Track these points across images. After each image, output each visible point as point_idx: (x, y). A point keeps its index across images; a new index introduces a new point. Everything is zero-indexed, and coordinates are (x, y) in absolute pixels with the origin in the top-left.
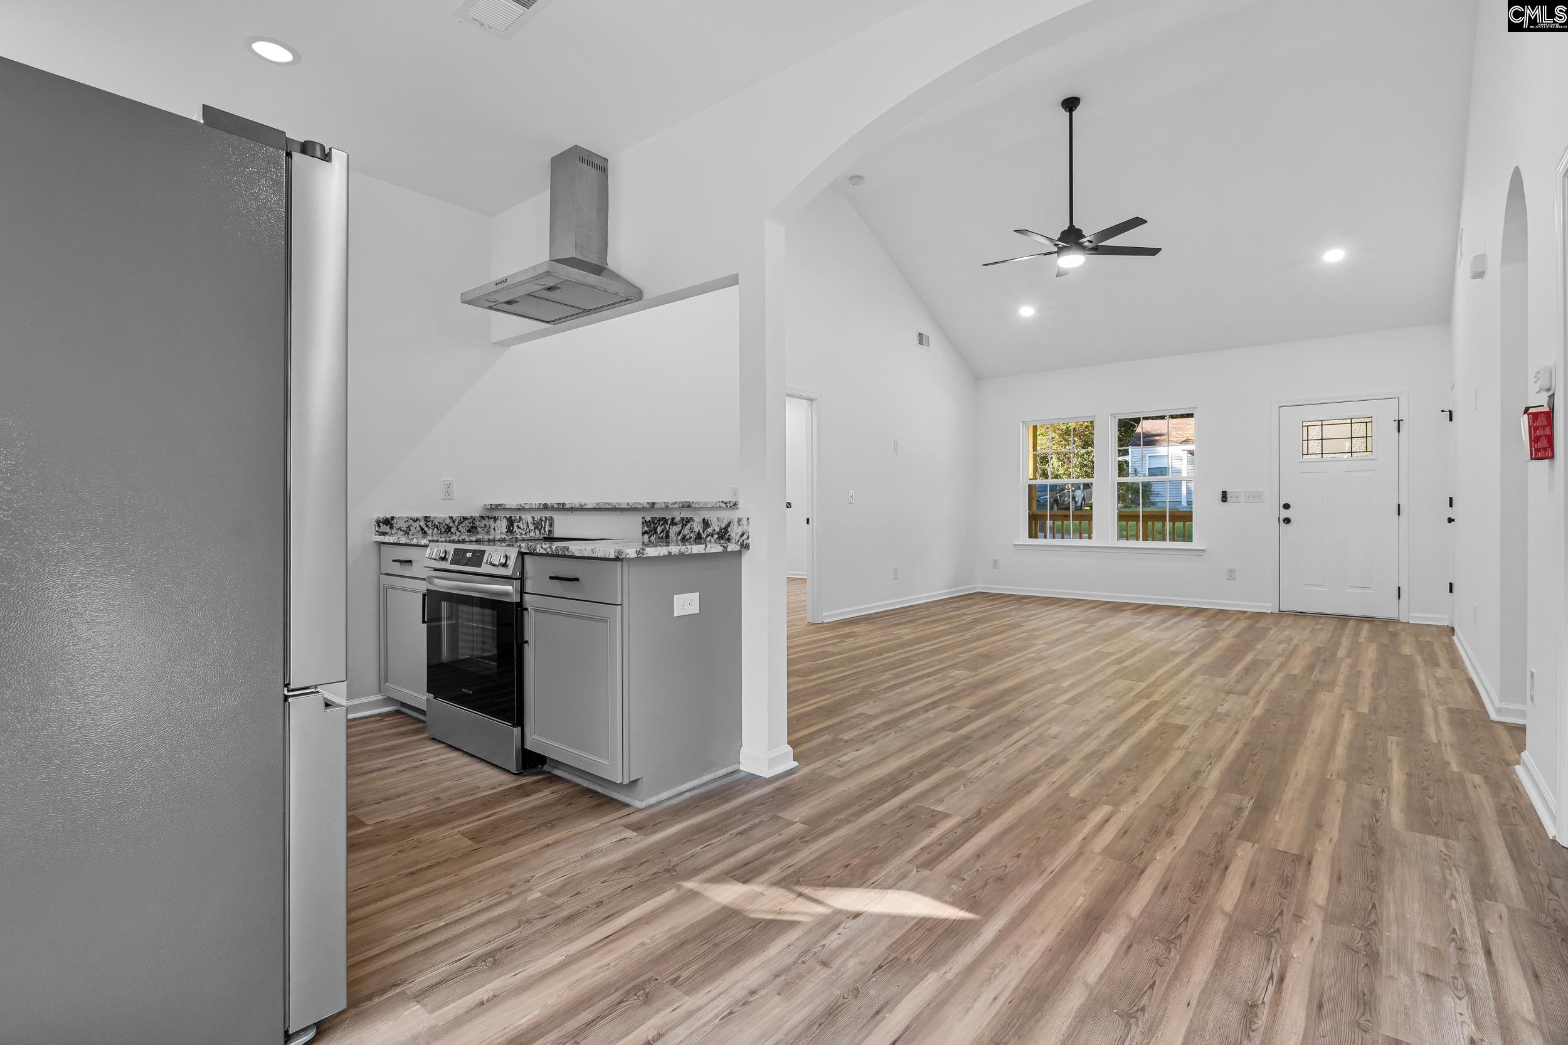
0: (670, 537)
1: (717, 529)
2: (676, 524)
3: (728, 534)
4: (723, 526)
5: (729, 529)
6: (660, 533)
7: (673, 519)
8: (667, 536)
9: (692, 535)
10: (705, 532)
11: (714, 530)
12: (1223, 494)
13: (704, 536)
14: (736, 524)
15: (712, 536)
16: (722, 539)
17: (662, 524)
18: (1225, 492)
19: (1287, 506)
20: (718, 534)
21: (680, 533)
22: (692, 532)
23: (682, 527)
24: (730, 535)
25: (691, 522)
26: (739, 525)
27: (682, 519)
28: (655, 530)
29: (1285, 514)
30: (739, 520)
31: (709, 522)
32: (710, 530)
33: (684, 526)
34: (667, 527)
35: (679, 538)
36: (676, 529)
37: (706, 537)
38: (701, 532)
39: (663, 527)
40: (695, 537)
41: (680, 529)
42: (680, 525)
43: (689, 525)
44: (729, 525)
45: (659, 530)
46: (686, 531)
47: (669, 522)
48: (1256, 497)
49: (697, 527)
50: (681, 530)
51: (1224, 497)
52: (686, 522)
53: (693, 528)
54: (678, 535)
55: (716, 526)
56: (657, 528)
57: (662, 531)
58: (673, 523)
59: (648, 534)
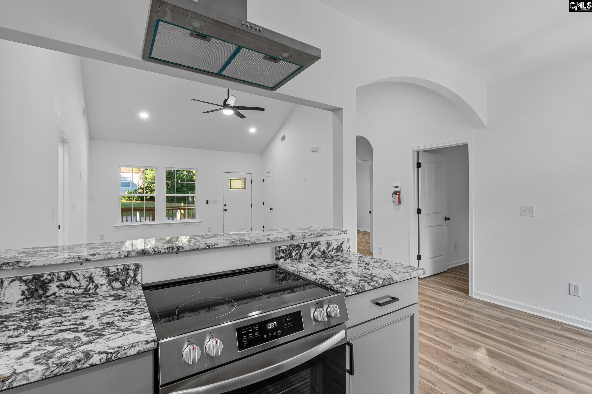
0: (303, 257)
1: (336, 247)
2: (308, 248)
3: (342, 248)
4: (339, 244)
5: (343, 246)
6: (295, 256)
7: (305, 244)
8: (301, 257)
9: (319, 253)
10: (328, 249)
11: (334, 248)
12: (207, 201)
13: (327, 252)
14: (346, 242)
15: (332, 251)
16: (338, 252)
17: (296, 250)
18: (208, 200)
19: (225, 205)
20: (336, 249)
21: (310, 253)
22: (319, 251)
23: (312, 249)
24: (342, 249)
25: (319, 245)
26: (348, 243)
27: (312, 244)
28: (290, 255)
29: (225, 208)
30: (348, 240)
31: (331, 243)
32: (331, 248)
33: (313, 248)
34: (301, 251)
35: (310, 256)
36: (308, 251)
37: (329, 253)
38: (325, 250)
39: (297, 251)
40: (321, 253)
41: (311, 250)
42: (311, 248)
43: (317, 247)
44: (342, 243)
45: (294, 254)
46: (315, 251)
47: (302, 248)
48: (216, 202)
49: (323, 247)
50: (311, 252)
51: (207, 202)
52: (315, 244)
53: (320, 248)
54: (309, 254)
55: (335, 245)
56: (292, 253)
57: (297, 254)
58: (305, 247)
59: (283, 258)
